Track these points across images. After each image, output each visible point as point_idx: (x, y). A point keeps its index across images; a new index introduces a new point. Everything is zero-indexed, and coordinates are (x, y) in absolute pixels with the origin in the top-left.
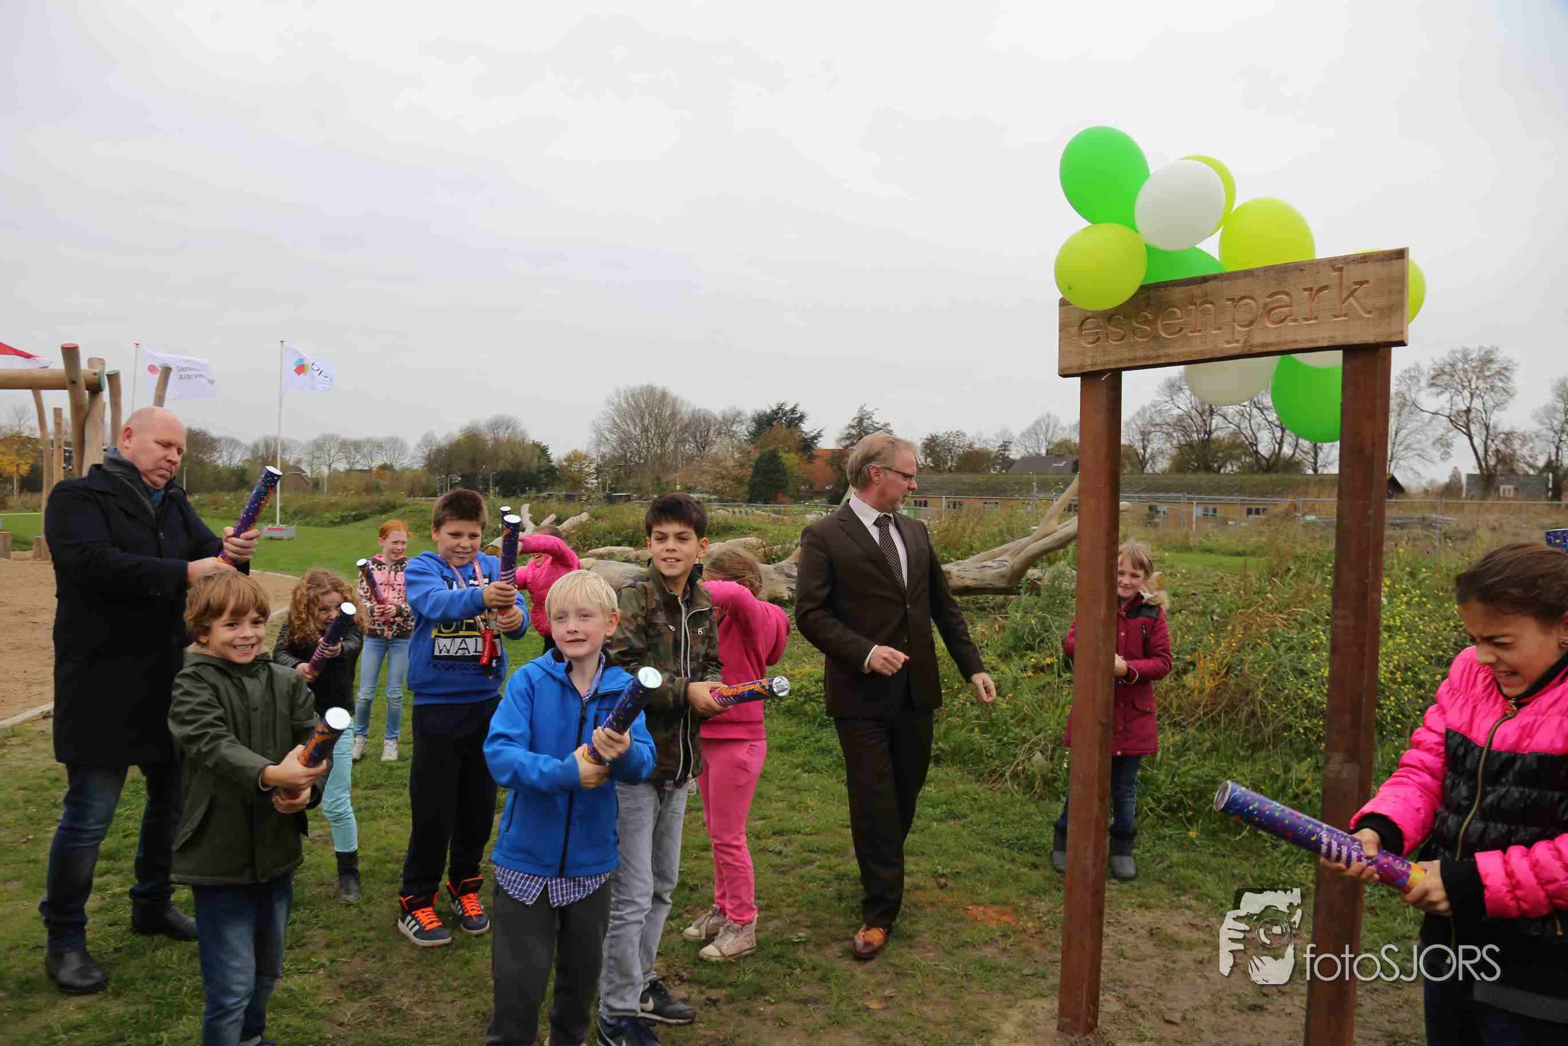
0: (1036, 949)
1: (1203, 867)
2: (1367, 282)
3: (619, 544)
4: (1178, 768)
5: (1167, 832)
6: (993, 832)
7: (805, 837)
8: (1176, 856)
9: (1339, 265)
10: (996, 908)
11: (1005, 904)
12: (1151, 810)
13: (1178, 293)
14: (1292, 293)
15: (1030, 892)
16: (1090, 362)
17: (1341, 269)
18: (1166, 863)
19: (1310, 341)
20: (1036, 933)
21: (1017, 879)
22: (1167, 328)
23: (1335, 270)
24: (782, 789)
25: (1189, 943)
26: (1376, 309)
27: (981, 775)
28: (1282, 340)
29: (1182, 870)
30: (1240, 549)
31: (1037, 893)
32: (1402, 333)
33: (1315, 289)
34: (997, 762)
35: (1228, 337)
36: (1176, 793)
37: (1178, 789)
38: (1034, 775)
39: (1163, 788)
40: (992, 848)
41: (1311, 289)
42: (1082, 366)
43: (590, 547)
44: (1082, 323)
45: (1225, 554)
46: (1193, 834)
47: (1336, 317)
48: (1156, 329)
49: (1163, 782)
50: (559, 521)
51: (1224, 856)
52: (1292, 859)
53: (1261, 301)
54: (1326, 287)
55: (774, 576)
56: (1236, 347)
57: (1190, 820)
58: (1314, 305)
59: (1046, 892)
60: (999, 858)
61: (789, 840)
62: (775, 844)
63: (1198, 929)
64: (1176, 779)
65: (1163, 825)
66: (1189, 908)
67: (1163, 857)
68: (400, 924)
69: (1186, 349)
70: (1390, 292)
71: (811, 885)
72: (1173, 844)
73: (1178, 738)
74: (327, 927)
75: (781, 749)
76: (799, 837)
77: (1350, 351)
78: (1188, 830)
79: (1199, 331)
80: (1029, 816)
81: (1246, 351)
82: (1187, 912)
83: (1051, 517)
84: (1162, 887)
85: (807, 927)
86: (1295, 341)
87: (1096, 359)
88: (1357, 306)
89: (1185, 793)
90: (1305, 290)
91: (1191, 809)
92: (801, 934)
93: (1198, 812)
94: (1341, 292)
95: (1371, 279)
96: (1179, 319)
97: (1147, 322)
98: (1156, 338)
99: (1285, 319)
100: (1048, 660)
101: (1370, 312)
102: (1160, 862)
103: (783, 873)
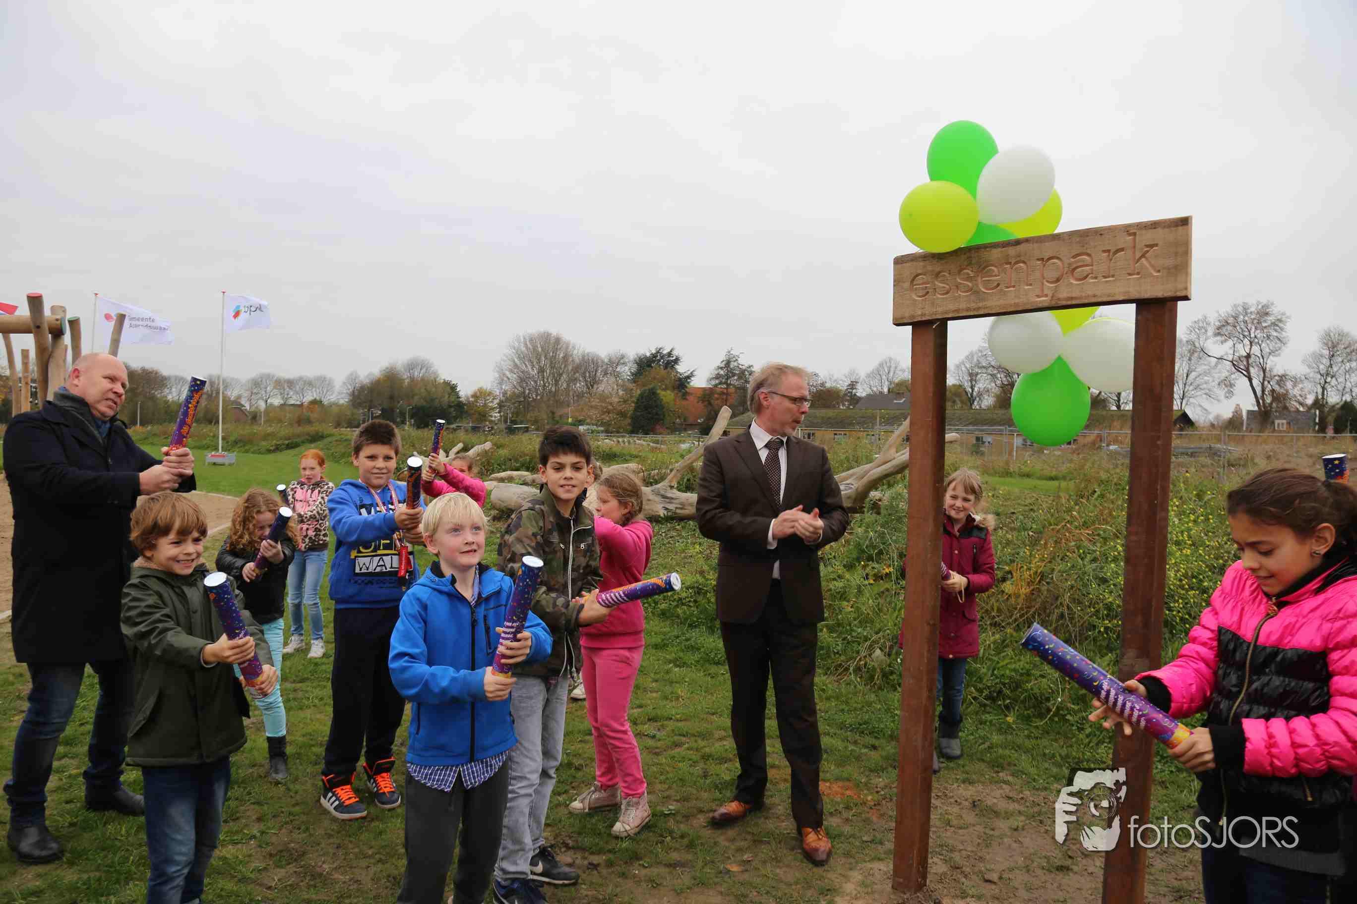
0: (874, 819)
1: (1018, 748)
2: (1156, 245)
3: (517, 470)
4: (998, 662)
5: (988, 717)
6: (840, 718)
7: (675, 723)
8: (996, 738)
9: (1131, 230)
10: (840, 784)
11: (848, 780)
12: (975, 698)
13: (996, 253)
14: (1093, 255)
15: (871, 771)
16: (920, 313)
17: (1134, 234)
18: (986, 746)
19: (1109, 296)
20: (875, 805)
21: (858, 758)
22: (986, 284)
23: (1130, 235)
24: (656, 681)
25: (1006, 813)
26: (1164, 268)
27: (828, 669)
28: (1084, 295)
29: (1000, 751)
30: (1054, 474)
31: (877, 770)
32: (1186, 289)
33: (1113, 250)
34: (843, 658)
35: (1038, 292)
36: (996, 684)
37: (998, 680)
38: (874, 669)
39: (984, 681)
40: (839, 732)
41: (1109, 251)
42: (913, 317)
43: (493, 472)
44: (913, 280)
45: (1040, 478)
46: (1010, 719)
47: (1130, 274)
48: (977, 285)
49: (985, 674)
50: (466, 449)
51: (1037, 738)
52: (1095, 740)
53: (1066, 261)
54: (1122, 250)
55: (651, 497)
56: (1044, 301)
57: (1007, 707)
58: (1112, 265)
59: (883, 769)
60: (843, 741)
61: (662, 726)
62: (648, 728)
63: (1014, 801)
64: (995, 672)
65: (985, 712)
66: (1005, 782)
67: (984, 739)
68: (322, 798)
69: (1001, 302)
70: (1176, 254)
71: (680, 764)
72: (993, 728)
73: (997, 636)
74: (258, 803)
75: (656, 646)
76: (671, 723)
77: (1144, 305)
78: (1006, 716)
79: (1014, 287)
80: (870, 704)
81: (1053, 303)
82: (1004, 786)
83: (890, 446)
84: (983, 766)
85: (677, 801)
86: (1094, 296)
87: (925, 311)
88: (1148, 265)
89: (1004, 684)
90: (1104, 251)
91: (1009, 698)
92: (670, 807)
93: (1015, 700)
94: (1134, 253)
95: (1160, 243)
96: (996, 276)
97: (969, 278)
98: (977, 292)
99: (1087, 276)
100: (887, 571)
101: (1159, 271)
102: (984, 743)
103: (657, 754)
